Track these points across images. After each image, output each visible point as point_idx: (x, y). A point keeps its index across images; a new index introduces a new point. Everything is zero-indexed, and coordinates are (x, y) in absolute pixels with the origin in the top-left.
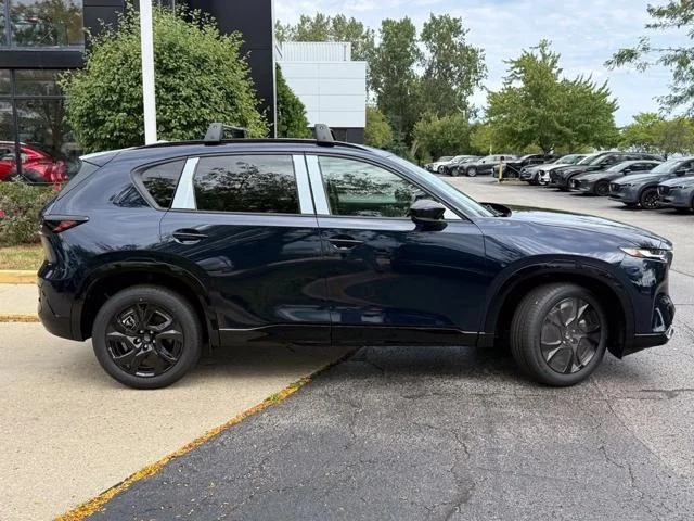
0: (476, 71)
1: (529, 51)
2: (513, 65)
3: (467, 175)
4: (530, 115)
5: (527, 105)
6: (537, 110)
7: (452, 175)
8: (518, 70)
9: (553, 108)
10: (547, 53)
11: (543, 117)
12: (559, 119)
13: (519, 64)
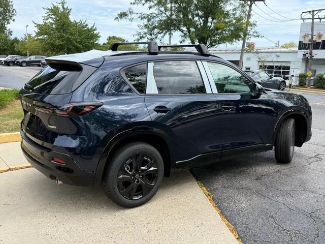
0: (9, 12)
1: (56, 5)
2: (48, 11)
3: (21, 66)
4: (61, 37)
5: (59, 31)
6: (65, 35)
7: (9, 66)
8: (51, 14)
9: (71, 34)
10: (65, 7)
11: (68, 38)
12: (75, 40)
13: (51, 10)
